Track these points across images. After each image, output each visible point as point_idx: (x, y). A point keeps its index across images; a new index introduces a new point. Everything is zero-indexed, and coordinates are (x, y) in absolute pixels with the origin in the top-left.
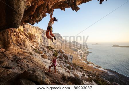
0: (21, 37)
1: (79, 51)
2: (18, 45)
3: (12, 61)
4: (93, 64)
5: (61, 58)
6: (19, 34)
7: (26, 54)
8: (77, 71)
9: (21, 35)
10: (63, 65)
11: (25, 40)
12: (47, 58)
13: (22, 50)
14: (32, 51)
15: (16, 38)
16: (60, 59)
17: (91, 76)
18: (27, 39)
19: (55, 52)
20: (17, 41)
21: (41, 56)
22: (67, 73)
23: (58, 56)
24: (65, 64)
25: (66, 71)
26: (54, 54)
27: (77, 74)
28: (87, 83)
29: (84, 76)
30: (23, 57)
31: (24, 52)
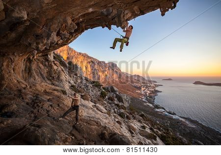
0: (55, 67)
1: (143, 89)
2: (49, 79)
3: (27, 104)
4: (163, 108)
5: (112, 100)
6: (53, 64)
7: (56, 93)
8: (135, 121)
9: (55, 64)
10: (113, 111)
11: (59, 72)
12: (90, 99)
13: (53, 86)
14: (68, 88)
15: (47, 70)
16: (110, 102)
17: (155, 130)
18: (63, 71)
19: (104, 90)
20: (49, 73)
21: (81, 95)
22: (117, 124)
23: (107, 97)
24: (116, 108)
25: (115, 120)
26: (102, 93)
27: (133, 125)
28: (148, 141)
29: (145, 129)
30: (48, 98)
31: (55, 90)
